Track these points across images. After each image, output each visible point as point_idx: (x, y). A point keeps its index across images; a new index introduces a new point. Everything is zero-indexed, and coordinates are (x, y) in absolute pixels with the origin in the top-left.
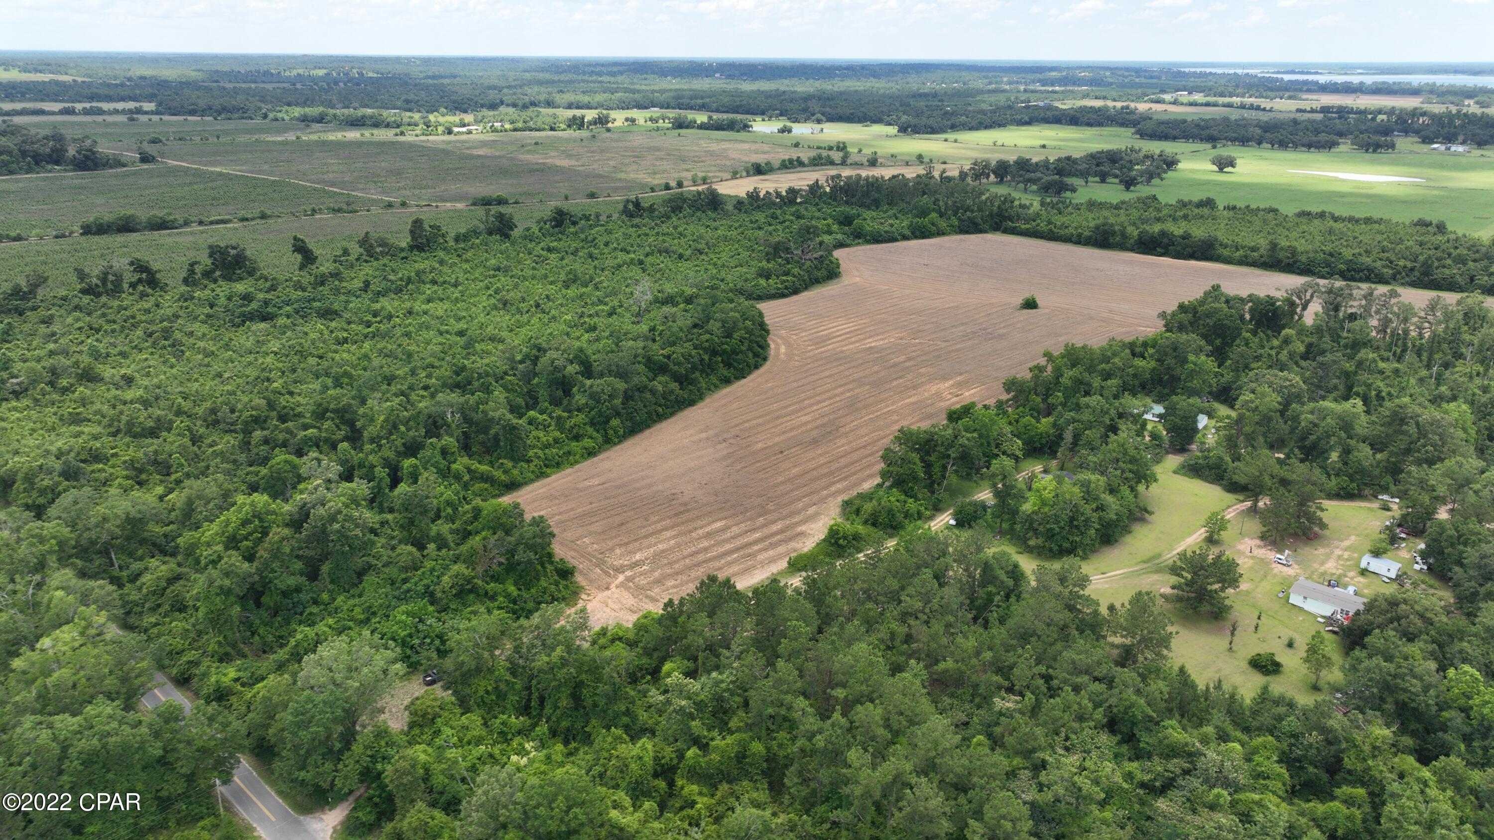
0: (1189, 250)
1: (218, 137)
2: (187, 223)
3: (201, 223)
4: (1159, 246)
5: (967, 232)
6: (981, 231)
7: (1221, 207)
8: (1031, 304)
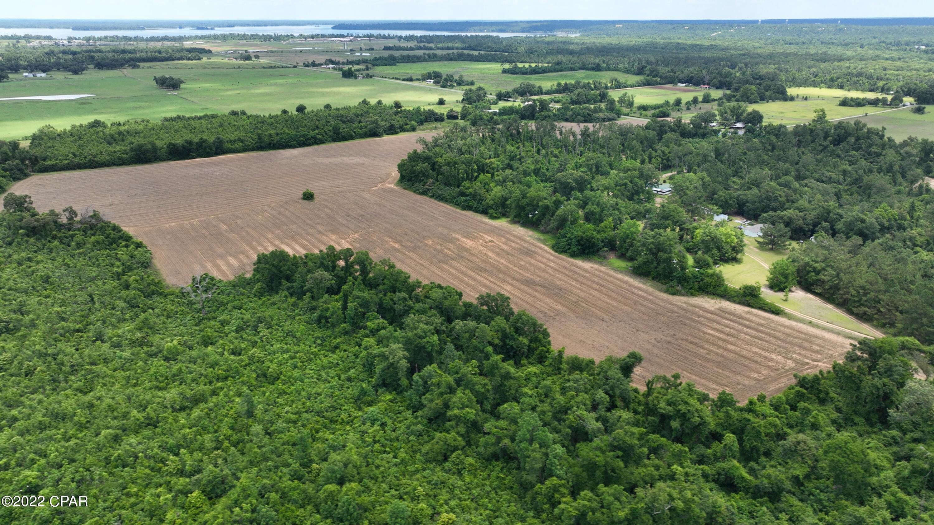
0: (214, 149)
4: (190, 151)
5: (19, 179)
6: (26, 176)
7: (109, 125)
8: (308, 197)
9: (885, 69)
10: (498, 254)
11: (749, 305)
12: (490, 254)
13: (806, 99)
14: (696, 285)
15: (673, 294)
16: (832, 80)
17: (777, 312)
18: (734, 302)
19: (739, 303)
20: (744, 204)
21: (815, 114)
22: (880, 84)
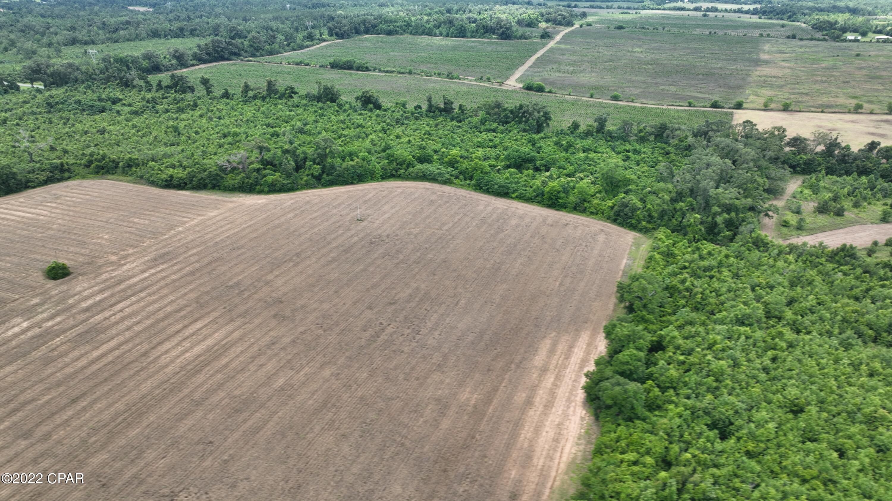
1: (664, 29)
2: (375, 70)
3: (380, 71)
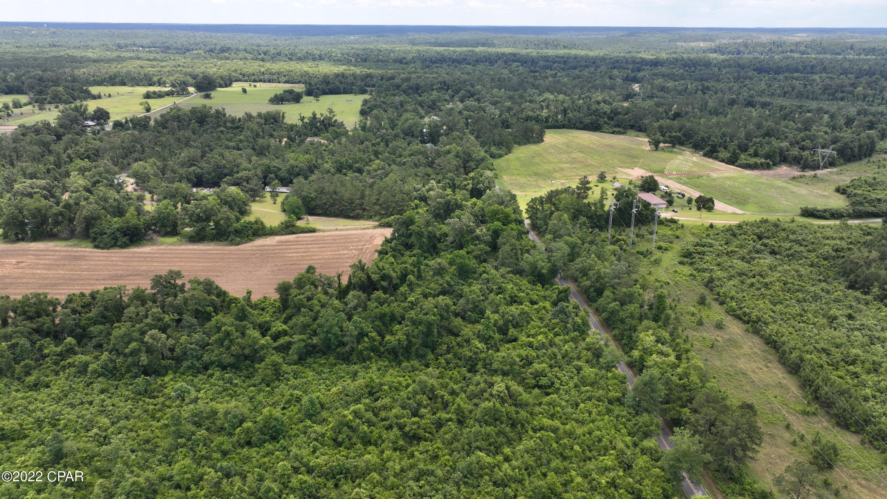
9: (142, 67)
10: (48, 269)
11: (293, 233)
12: (39, 271)
13: (110, 96)
14: (250, 232)
15: (238, 244)
16: (110, 78)
17: (313, 231)
18: (282, 235)
19: (286, 234)
20: (201, 176)
21: (142, 107)
22: (155, 79)
